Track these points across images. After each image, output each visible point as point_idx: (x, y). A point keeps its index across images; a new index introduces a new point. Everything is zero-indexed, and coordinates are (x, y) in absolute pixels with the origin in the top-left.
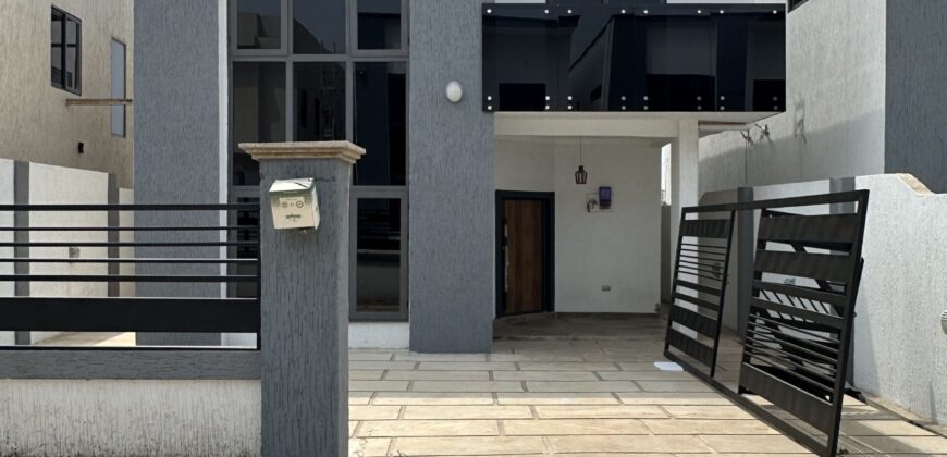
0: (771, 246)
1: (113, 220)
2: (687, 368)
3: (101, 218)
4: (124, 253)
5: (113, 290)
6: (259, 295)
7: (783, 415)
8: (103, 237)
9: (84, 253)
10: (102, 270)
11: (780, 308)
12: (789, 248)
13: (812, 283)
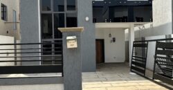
0: (159, 49)
1: (15, 47)
2: (137, 74)
3: (13, 47)
4: (18, 55)
5: (16, 64)
6: (62, 64)
7: (165, 84)
8: (13, 51)
9: (10, 55)
10: (13, 59)
11: (160, 61)
12: (162, 49)
13: (165, 56)
